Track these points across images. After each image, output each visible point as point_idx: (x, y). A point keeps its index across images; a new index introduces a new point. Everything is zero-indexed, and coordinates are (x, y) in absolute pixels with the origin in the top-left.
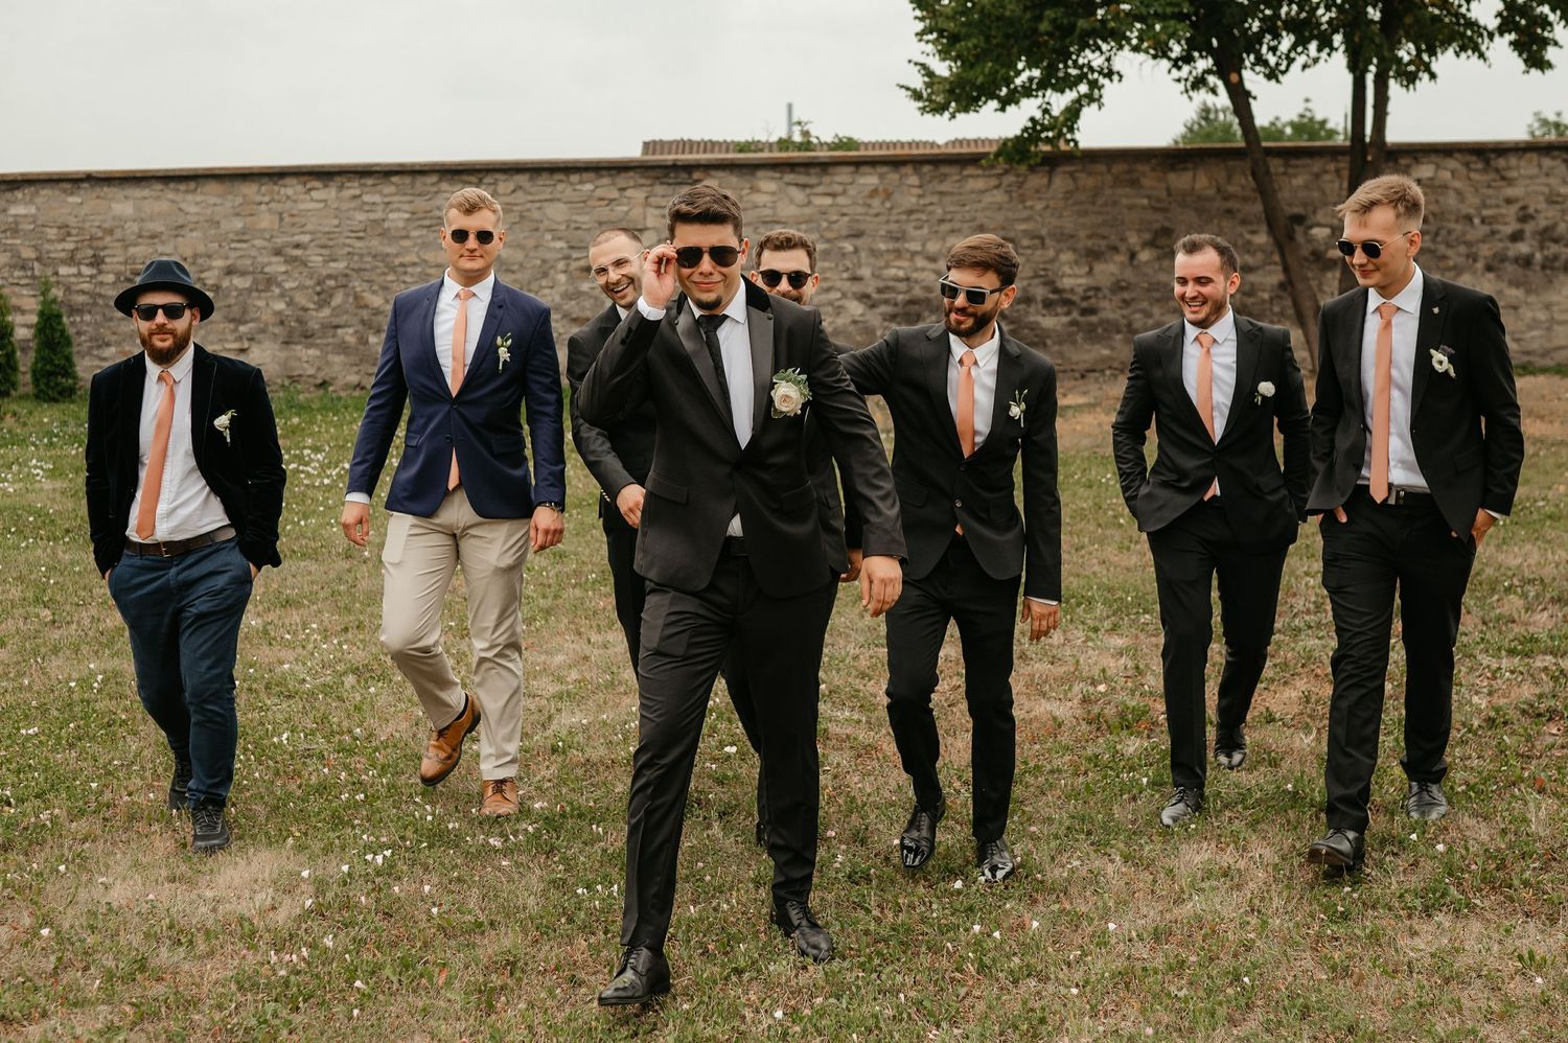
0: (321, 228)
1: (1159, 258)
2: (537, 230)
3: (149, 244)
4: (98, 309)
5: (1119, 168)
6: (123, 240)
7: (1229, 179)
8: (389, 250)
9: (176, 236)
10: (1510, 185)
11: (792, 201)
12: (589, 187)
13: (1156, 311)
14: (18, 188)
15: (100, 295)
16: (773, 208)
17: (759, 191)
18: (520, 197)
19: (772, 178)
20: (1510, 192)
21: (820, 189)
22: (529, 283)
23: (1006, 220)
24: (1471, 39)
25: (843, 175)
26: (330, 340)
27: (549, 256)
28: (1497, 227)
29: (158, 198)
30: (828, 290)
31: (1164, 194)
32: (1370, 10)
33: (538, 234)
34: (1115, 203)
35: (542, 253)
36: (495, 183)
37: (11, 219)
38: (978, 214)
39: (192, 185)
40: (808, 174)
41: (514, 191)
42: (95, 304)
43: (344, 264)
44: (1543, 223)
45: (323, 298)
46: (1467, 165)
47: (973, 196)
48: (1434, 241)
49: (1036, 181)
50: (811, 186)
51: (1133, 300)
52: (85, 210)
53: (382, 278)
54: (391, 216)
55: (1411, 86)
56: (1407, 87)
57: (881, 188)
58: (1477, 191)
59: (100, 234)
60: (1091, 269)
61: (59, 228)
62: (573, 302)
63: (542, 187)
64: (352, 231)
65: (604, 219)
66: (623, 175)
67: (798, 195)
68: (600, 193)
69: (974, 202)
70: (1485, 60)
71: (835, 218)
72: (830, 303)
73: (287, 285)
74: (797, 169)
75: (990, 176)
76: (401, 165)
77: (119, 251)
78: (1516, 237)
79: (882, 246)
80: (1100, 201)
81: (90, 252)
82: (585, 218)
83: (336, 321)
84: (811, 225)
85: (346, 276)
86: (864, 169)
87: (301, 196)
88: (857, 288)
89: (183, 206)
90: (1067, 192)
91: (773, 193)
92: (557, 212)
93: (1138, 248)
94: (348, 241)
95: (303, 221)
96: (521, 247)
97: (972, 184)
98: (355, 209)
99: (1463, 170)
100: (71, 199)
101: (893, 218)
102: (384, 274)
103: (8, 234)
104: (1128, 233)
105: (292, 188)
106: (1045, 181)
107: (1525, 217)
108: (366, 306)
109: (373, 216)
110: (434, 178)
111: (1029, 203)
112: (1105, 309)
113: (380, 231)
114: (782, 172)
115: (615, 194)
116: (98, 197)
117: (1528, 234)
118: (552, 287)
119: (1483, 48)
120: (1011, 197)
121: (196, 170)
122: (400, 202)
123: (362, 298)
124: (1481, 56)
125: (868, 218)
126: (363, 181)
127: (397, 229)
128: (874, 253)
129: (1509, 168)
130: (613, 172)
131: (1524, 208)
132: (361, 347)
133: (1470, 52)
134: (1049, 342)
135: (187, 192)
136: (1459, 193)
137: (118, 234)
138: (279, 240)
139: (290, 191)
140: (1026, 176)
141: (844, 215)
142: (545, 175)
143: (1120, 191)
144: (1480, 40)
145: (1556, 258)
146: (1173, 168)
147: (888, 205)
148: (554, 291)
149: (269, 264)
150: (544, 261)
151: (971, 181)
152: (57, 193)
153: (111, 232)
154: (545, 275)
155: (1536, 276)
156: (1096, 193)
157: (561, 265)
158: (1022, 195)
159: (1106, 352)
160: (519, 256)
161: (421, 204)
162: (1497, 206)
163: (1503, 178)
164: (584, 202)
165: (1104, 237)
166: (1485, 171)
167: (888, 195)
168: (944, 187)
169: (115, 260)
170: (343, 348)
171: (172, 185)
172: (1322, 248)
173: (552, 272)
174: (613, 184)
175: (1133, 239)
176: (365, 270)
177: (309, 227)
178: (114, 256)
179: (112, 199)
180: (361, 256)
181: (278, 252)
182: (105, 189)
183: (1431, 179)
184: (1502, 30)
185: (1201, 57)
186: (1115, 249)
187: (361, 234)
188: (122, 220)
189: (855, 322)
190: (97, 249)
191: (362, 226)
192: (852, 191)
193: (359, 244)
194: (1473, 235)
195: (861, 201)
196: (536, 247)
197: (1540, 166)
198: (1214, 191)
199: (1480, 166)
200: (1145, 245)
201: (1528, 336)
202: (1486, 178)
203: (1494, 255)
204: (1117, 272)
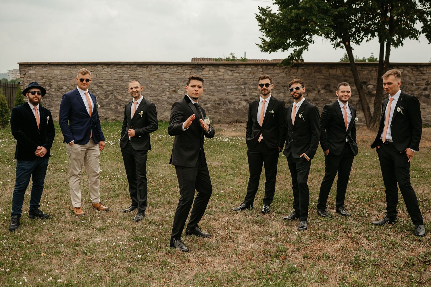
0: (106, 78)
1: (326, 92)
2: (162, 80)
3: (63, 81)
4: (50, 98)
5: (316, 68)
6: (57, 80)
7: (346, 72)
8: (124, 84)
9: (70, 79)
10: (424, 75)
11: (228, 74)
12: (175, 69)
14: (31, 66)
15: (51, 94)
16: (223, 76)
17: (220, 71)
18: (157, 72)
19: (223, 68)
20: (424, 77)
21: (236, 71)
22: (159, 94)
23: (285, 81)
24: (414, 34)
25: (242, 68)
26: (108, 107)
27: (164, 87)
28: (419, 86)
29: (66, 70)
30: (237, 98)
31: (328, 75)
32: (386, 26)
33: (162, 81)
34: (315, 77)
35: (162, 86)
36: (151, 68)
37: (29, 74)
38: (278, 79)
39: (74, 66)
40: (233, 67)
41: (156, 70)
42: (50, 96)
43: (112, 88)
45: (107, 97)
46: (412, 69)
47: (277, 74)
49: (294, 71)
50: (233, 71)
51: (319, 103)
52: (48, 72)
53: (122, 92)
54: (124, 76)
55: (397, 47)
56: (396, 47)
57: (252, 71)
58: (414, 76)
59: (51, 79)
60: (308, 95)
61: (41, 77)
62: (170, 99)
63: (163, 69)
64: (114, 79)
65: (179, 78)
66: (184, 66)
67: (230, 73)
68: (178, 71)
69: (277, 76)
70: (418, 40)
71: (239, 79)
72: (238, 102)
73: (98, 93)
74: (230, 66)
75: (281, 69)
76: (127, 62)
77: (56, 83)
78: (425, 89)
79: (252, 87)
80: (311, 76)
81: (49, 83)
82: (174, 78)
83: (110, 103)
84: (233, 81)
85: (113, 91)
86: (248, 66)
87: (102, 70)
88: (245, 98)
89: (72, 72)
90: (302, 74)
91: (223, 72)
92: (167, 76)
93: (320, 89)
94: (113, 82)
95: (102, 76)
96: (157, 84)
97: (276, 71)
98: (115, 74)
99: (411, 71)
100: (44, 69)
101: (255, 80)
102: (122, 91)
103: (29, 78)
104: (318, 85)
105: (99, 68)
106: (296, 71)
107: (428, 84)
108: (117, 99)
109: (120, 76)
110: (135, 66)
111: (291, 77)
113: (121, 79)
114: (226, 67)
115: (182, 71)
116: (51, 69)
117: (428, 89)
118: (165, 95)
119: (418, 37)
120: (287, 75)
121: (75, 62)
122: (127, 72)
123: (117, 97)
124: (417, 39)
125: (248, 80)
126: (117, 66)
127: (126, 79)
128: (250, 89)
129: (424, 70)
130: (182, 66)
131: (427, 81)
132: (116, 109)
133: (414, 38)
135: (73, 68)
136: (410, 77)
137: (56, 79)
138: (96, 81)
139: (99, 69)
140: (291, 69)
141: (242, 78)
142: (164, 66)
143: (316, 74)
144: (417, 34)
146: (331, 68)
147: (254, 76)
148: (166, 96)
149: (93, 87)
150: (163, 88)
151: (276, 70)
152: (41, 68)
153: (54, 78)
154: (163, 92)
156: (310, 74)
157: (167, 90)
158: (290, 74)
160: (157, 87)
161: (132, 73)
162: (420, 81)
163: (422, 73)
164: (174, 73)
165: (311, 86)
166: (417, 71)
167: (254, 74)
168: (268, 72)
169: (55, 85)
170: (111, 110)
171: (69, 66)
172: (371, 91)
173: (165, 91)
174: (182, 69)
175: (319, 87)
176: (118, 89)
177: (104, 78)
178: (54, 84)
179: (54, 69)
180: (117, 86)
181: (95, 84)
182: (53, 67)
184: (423, 32)
185: (339, 38)
186: (314, 90)
187: (117, 80)
188: (56, 75)
189: (244, 107)
190: (50, 82)
191: (117, 78)
192: (244, 72)
193: (116, 83)
194: (413, 89)
195: (247, 75)
196: (161, 85)
198: (342, 74)
199: (416, 70)
200: (323, 89)
201: (427, 116)
202: (417, 73)
203: (419, 94)
204: (315, 96)
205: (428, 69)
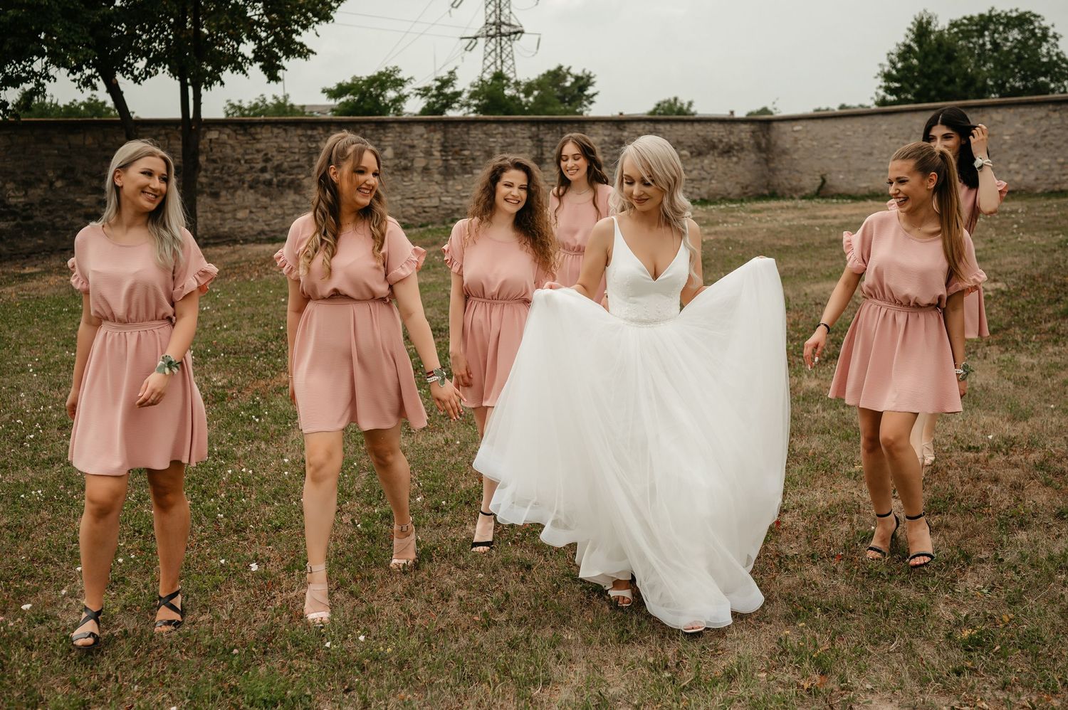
1: (67, 185)
10: (258, 142)
13: (69, 216)
20: (259, 146)
28: (253, 165)
31: (67, 147)
34: (37, 153)
44: (276, 163)
46: (235, 131)
48: (221, 172)
51: (54, 210)
58: (241, 145)
60: (26, 193)
78: (263, 170)
80: (28, 152)
93: (54, 180)
99: (234, 135)
104: (47, 171)
107: (267, 160)
112: (37, 216)
117: (269, 168)
129: (257, 133)
131: (266, 154)
134: (4, 237)
143: (40, 146)
145: (284, 181)
155: (274, 191)
156: (25, 147)
159: (41, 242)
162: (252, 154)
163: (254, 139)
165: (32, 173)
166: (244, 135)
175: (51, 174)
183: (217, 139)
186: (41, 181)
194: (241, 170)
197: (272, 132)
198: (96, 146)
199: (242, 132)
200: (58, 178)
201: (273, 222)
202: (246, 138)
203: (253, 180)
204: (42, 194)
205: (263, 131)
